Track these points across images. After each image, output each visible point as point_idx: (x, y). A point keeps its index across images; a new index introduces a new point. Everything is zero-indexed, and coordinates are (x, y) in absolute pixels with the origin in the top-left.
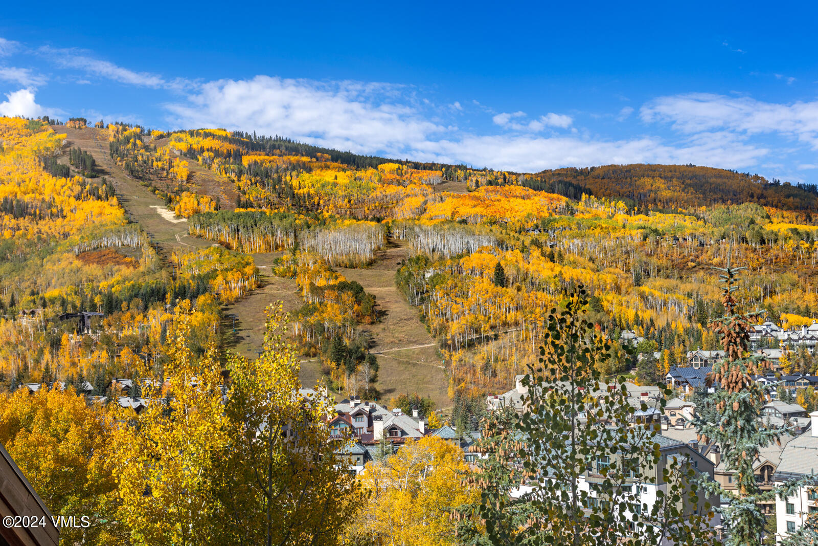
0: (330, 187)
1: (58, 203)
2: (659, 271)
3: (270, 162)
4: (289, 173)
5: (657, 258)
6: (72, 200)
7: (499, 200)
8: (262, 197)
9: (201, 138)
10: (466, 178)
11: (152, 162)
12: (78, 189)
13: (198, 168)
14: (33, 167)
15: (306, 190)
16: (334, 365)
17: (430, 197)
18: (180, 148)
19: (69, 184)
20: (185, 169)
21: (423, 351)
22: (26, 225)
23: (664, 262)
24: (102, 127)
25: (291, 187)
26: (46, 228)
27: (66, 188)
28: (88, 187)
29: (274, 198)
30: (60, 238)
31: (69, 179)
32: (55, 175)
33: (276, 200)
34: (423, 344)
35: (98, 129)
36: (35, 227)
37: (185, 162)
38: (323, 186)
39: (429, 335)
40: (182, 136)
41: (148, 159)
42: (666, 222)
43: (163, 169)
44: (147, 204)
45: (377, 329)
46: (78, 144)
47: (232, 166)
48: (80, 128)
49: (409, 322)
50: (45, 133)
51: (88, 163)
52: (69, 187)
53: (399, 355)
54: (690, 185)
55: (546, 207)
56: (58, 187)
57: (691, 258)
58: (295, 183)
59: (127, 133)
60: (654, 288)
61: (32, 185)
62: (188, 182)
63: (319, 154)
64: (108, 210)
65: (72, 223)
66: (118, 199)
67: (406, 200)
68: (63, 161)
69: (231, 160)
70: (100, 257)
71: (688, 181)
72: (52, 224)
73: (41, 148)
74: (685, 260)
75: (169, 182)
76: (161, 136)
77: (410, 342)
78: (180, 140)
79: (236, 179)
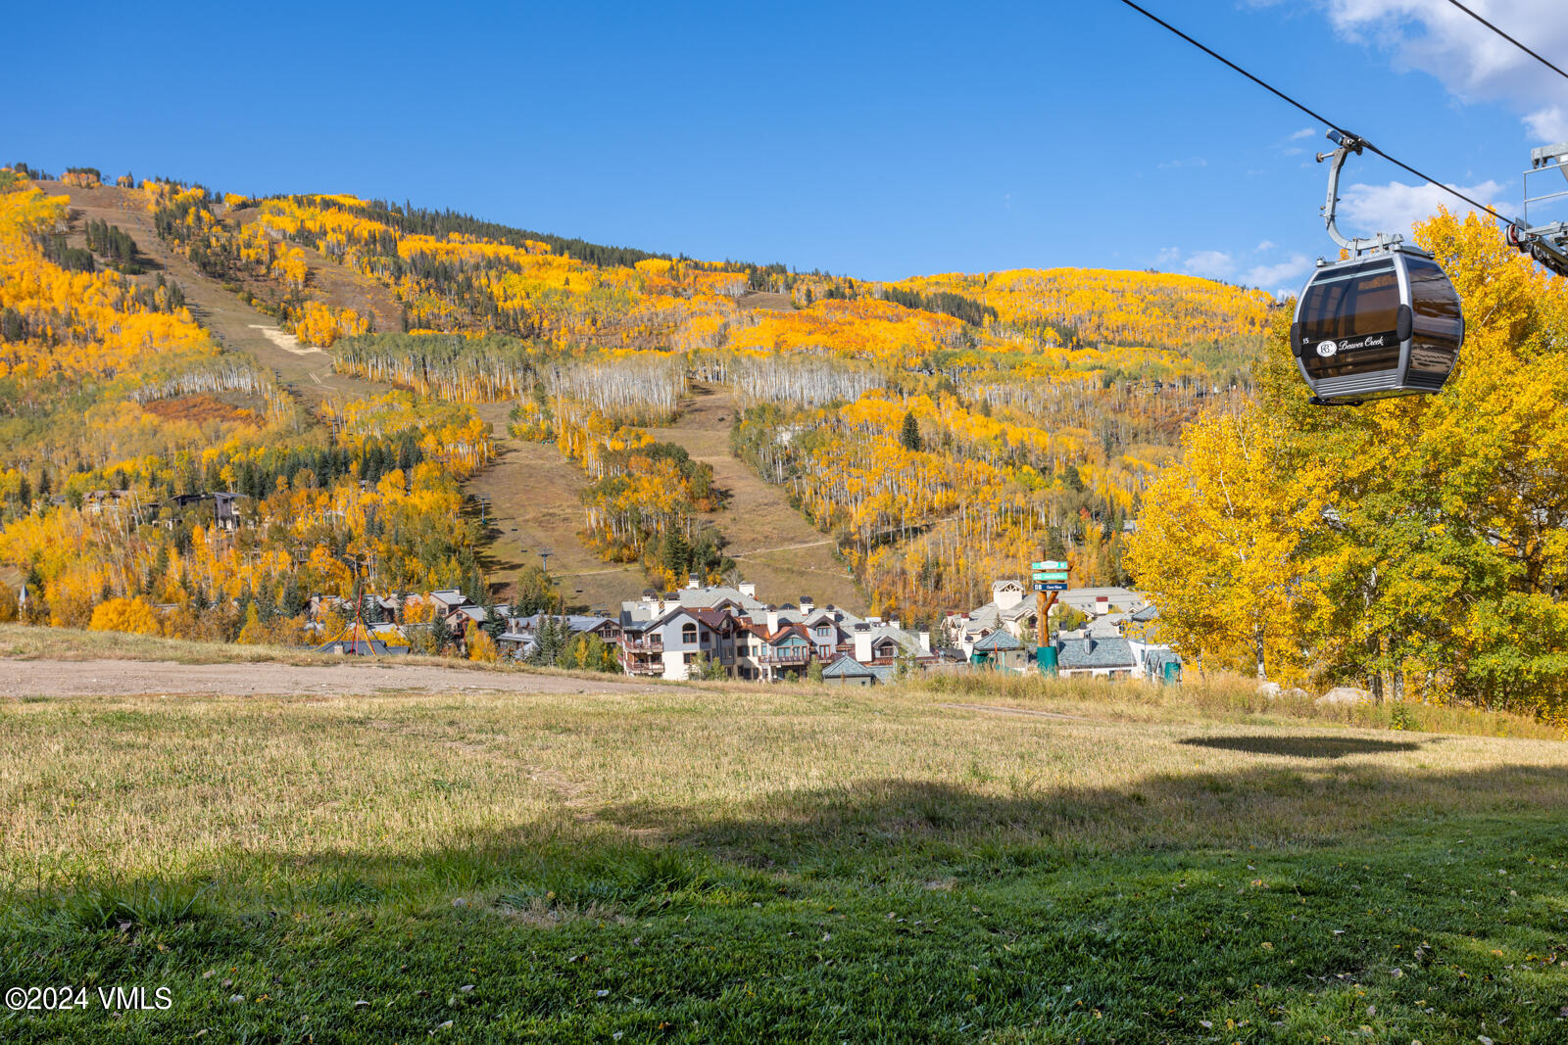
0: (558, 298)
1: (84, 318)
2: (1136, 435)
3: (447, 253)
4: (483, 273)
5: (1130, 414)
6: (109, 311)
7: (851, 324)
8: (443, 313)
9: (318, 210)
10: (789, 287)
11: (239, 250)
12: (114, 292)
13: (320, 261)
14: (24, 252)
15: (517, 302)
16: (670, 574)
17: (733, 316)
18: (282, 226)
19: (98, 284)
20: (299, 263)
21: (811, 553)
22: (31, 354)
23: (1142, 422)
24: (131, 185)
25: (490, 297)
26: (71, 360)
27: (91, 290)
28: (132, 290)
29: (461, 313)
30: (98, 378)
31: (94, 275)
32: (66, 268)
33: (468, 319)
34: (806, 542)
35: (126, 189)
36: (49, 358)
37: (297, 250)
38: (546, 296)
39: (813, 528)
40: (282, 204)
41: (231, 244)
42: (1133, 360)
43: (259, 262)
44: (243, 323)
45: (722, 520)
46: (93, 214)
47: (383, 259)
48: (89, 186)
49: (772, 509)
50: (24, 194)
51: (124, 248)
52: (98, 289)
53: (772, 559)
54: (1154, 304)
55: (930, 336)
56: (77, 289)
57: (1184, 415)
58: (497, 289)
59: (179, 197)
60: (1143, 457)
61: (26, 285)
62: (306, 286)
63: (529, 243)
64: (179, 330)
65: (116, 351)
66: (191, 311)
67: (691, 321)
68: (77, 242)
69: (379, 248)
70: (188, 409)
71: (1150, 298)
72: (79, 352)
73: (31, 218)
74: (1175, 419)
75: (273, 284)
76: (244, 205)
77: (783, 540)
78: (280, 212)
79: (391, 281)
